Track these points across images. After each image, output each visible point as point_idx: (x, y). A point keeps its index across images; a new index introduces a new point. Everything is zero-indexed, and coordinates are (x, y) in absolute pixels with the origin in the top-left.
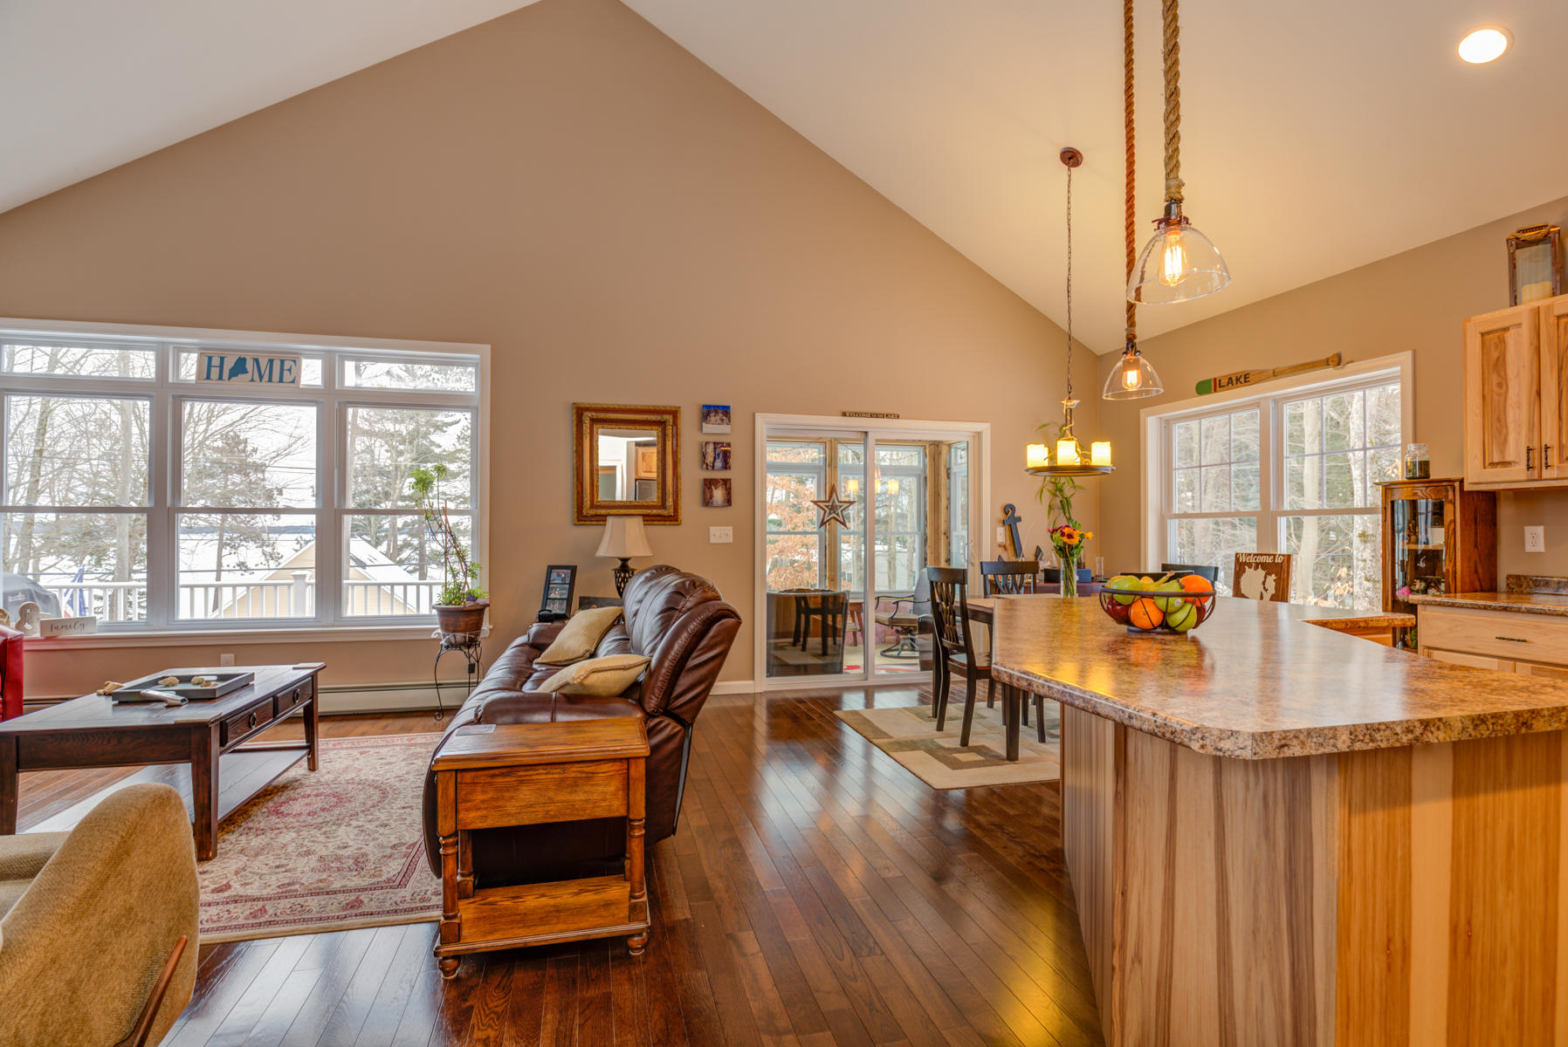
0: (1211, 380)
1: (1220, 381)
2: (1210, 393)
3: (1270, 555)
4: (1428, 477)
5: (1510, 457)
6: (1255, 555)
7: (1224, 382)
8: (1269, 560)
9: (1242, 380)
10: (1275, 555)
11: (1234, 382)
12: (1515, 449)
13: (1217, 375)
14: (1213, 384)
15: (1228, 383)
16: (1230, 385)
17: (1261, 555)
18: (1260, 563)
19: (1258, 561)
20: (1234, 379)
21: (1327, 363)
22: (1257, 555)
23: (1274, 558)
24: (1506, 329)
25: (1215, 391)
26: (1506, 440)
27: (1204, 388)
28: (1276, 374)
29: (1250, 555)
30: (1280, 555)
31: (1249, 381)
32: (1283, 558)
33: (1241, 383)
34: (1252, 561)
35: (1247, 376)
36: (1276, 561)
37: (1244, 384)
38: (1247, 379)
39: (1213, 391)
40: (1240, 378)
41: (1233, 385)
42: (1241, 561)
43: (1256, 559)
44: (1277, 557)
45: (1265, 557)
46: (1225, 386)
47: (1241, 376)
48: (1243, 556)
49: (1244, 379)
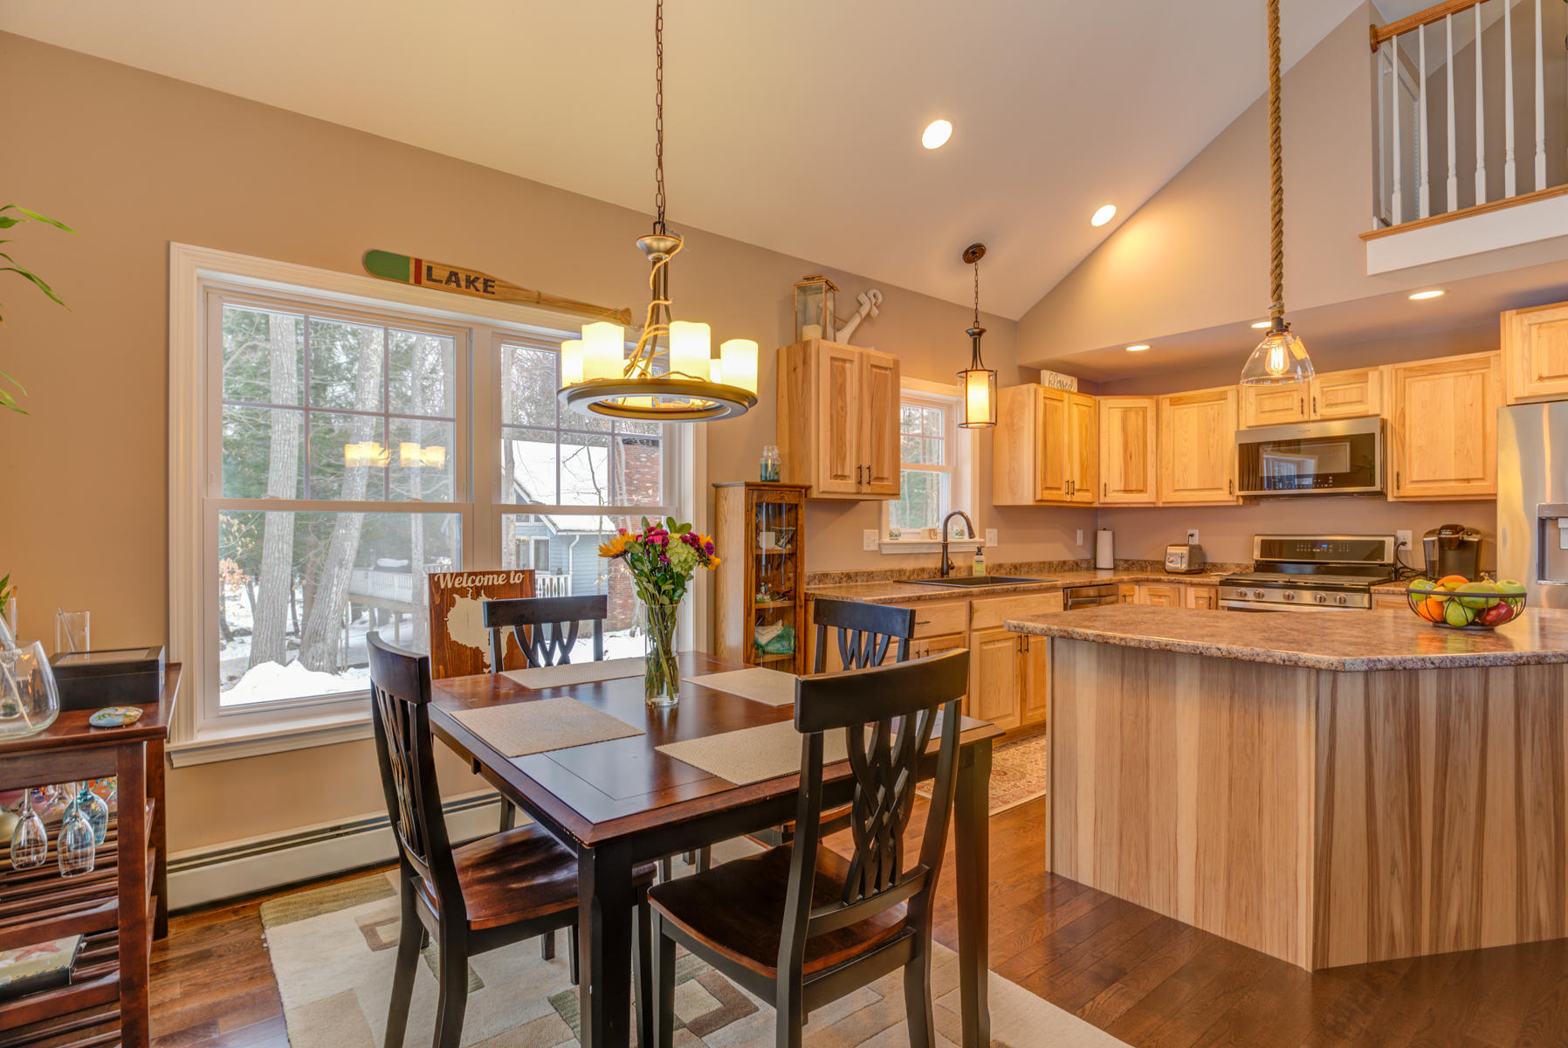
0: (408, 259)
1: (430, 269)
2: (406, 281)
3: (499, 573)
5: (847, 473)
6: (470, 574)
7: (440, 274)
8: (500, 581)
9: (480, 285)
10: (508, 573)
11: (463, 283)
12: (850, 468)
13: (427, 257)
14: (412, 267)
15: (448, 281)
16: (454, 285)
17: (483, 574)
18: (482, 587)
19: (477, 583)
20: (462, 277)
21: (614, 315)
22: (476, 574)
23: (508, 577)
24: (844, 361)
25: (418, 281)
26: (844, 458)
27: (381, 265)
28: (540, 301)
29: (461, 575)
30: (516, 572)
31: (493, 293)
32: (521, 576)
33: (478, 290)
34: (464, 585)
35: (490, 283)
36: (512, 582)
37: (482, 293)
38: (489, 289)
39: (412, 280)
40: (474, 281)
41: (459, 285)
42: (443, 586)
43: (473, 581)
44: (512, 574)
45: (491, 577)
46: (441, 282)
47: (477, 279)
48: (448, 577)
49: (484, 286)
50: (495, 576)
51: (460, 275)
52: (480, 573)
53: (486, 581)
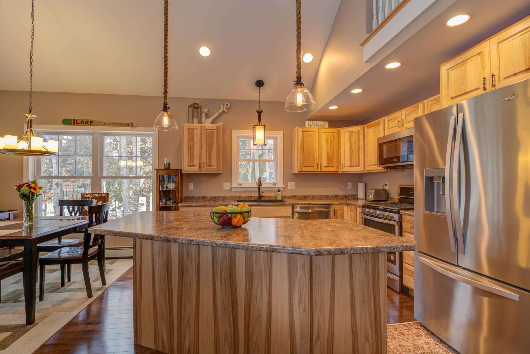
0: (71, 120)
1: (77, 121)
2: (71, 125)
3: (99, 194)
4: (170, 168)
5: (195, 164)
6: (91, 194)
7: (79, 122)
8: (99, 196)
9: (89, 123)
10: (101, 194)
11: (85, 123)
12: (196, 162)
13: (76, 118)
14: (73, 121)
15: (81, 123)
16: (82, 124)
17: (95, 194)
18: (94, 197)
19: (93, 196)
20: (84, 122)
21: (128, 125)
22: (93, 194)
23: (101, 195)
24: (194, 129)
25: (74, 124)
26: (194, 160)
27: (66, 122)
28: (105, 124)
29: (89, 194)
30: (103, 194)
31: (92, 124)
32: (105, 195)
33: (88, 124)
34: (90, 196)
35: (92, 122)
36: (102, 196)
37: (89, 125)
38: (91, 123)
39: (72, 124)
40: (88, 122)
41: (84, 124)
42: (84, 196)
43: (92, 196)
44: (102, 194)
45: (97, 194)
46: (79, 124)
47: (88, 121)
48: (86, 194)
49: (90, 123)
50: (98, 194)
51: (84, 121)
52: (94, 194)
53: (95, 195)
